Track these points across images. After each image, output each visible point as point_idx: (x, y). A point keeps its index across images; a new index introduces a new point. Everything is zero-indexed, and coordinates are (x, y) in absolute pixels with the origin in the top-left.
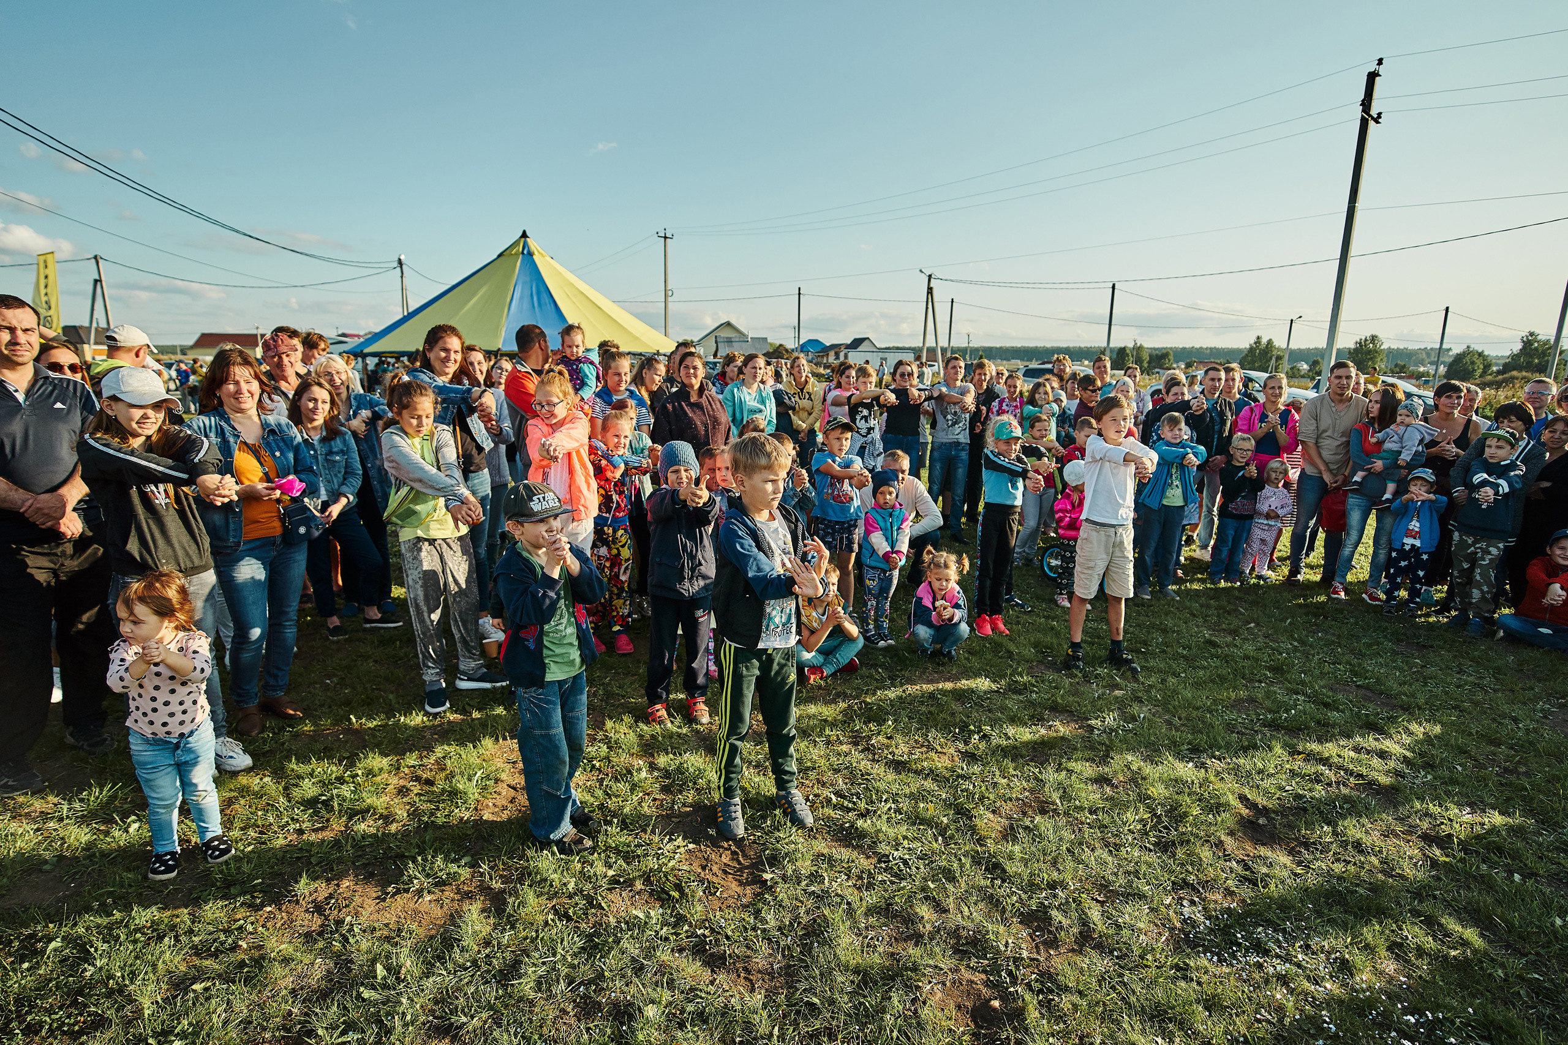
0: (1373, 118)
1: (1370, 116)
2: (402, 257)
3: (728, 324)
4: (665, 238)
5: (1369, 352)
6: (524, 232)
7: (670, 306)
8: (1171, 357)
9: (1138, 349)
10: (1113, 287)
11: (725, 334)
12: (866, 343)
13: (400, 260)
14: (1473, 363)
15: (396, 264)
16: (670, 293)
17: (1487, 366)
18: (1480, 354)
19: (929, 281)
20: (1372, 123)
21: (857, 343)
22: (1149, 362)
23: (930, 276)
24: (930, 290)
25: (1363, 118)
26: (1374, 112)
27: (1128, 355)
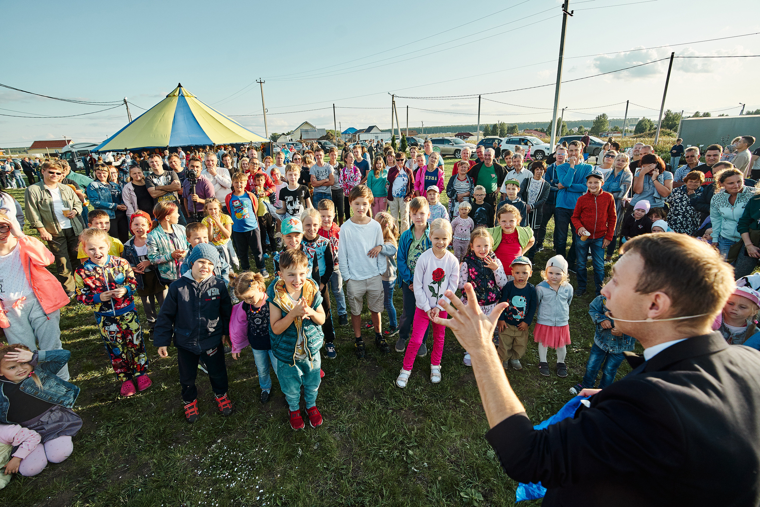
0: (569, 14)
1: (567, 12)
2: (126, 99)
3: (306, 123)
4: (261, 82)
5: (602, 122)
6: (179, 84)
7: (266, 116)
8: (517, 128)
9: (502, 125)
10: (480, 97)
11: (306, 127)
12: (375, 128)
13: (125, 100)
14: (645, 125)
15: (123, 102)
16: (266, 111)
17: (651, 126)
18: (649, 121)
19: (393, 98)
20: (568, 16)
21: (370, 128)
22: (508, 131)
23: (393, 95)
24: (393, 102)
25: (564, 14)
26: (569, 11)
27: (497, 128)
